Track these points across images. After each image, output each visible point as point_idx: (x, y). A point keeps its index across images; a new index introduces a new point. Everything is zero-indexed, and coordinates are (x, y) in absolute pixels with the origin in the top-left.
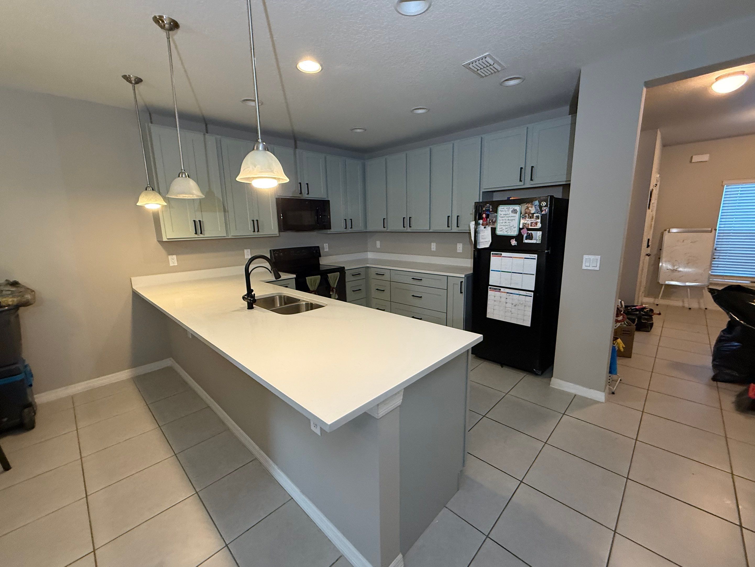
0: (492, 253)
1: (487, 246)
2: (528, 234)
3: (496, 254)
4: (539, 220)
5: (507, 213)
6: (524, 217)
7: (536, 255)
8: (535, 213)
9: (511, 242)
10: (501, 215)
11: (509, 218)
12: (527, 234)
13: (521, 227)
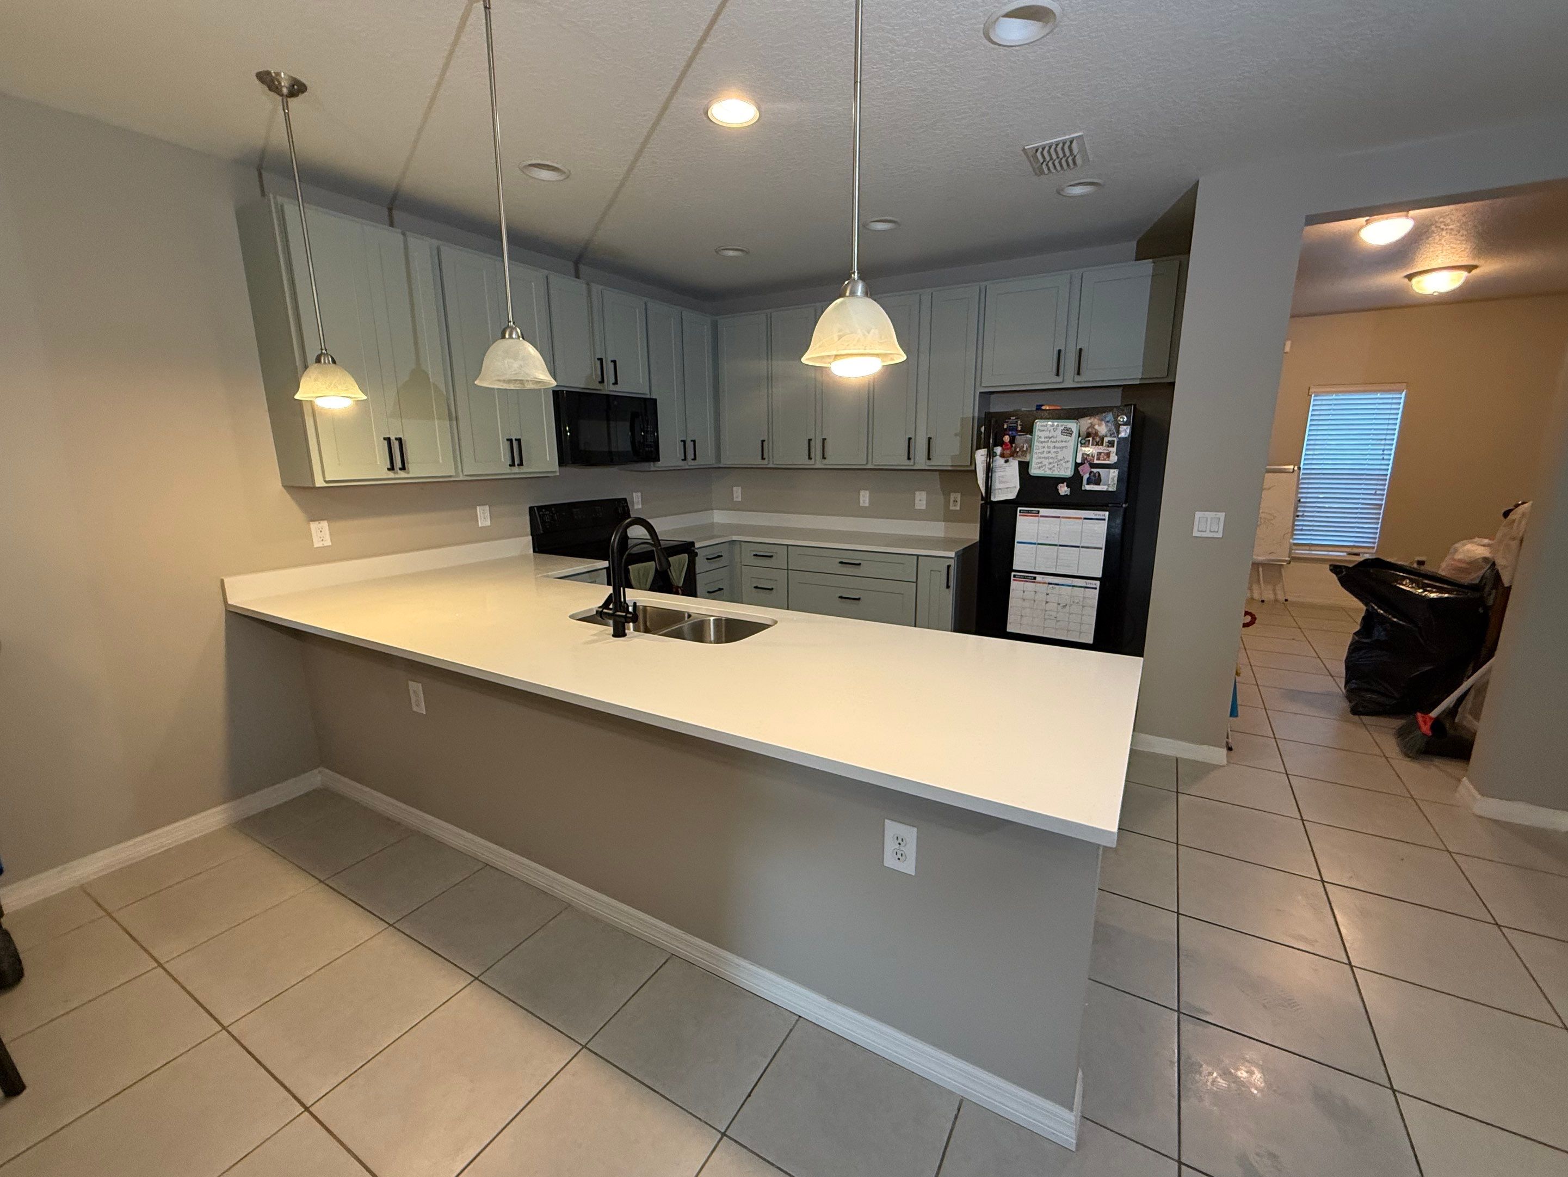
0: (1020, 510)
1: (1012, 495)
2: (1092, 474)
3: (1028, 512)
4: (1114, 450)
5: (1054, 434)
6: (1085, 444)
7: (1107, 513)
8: (1106, 436)
9: (1058, 490)
10: (1040, 437)
11: (1057, 445)
12: (1090, 474)
13: (1079, 461)
